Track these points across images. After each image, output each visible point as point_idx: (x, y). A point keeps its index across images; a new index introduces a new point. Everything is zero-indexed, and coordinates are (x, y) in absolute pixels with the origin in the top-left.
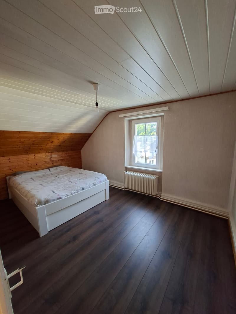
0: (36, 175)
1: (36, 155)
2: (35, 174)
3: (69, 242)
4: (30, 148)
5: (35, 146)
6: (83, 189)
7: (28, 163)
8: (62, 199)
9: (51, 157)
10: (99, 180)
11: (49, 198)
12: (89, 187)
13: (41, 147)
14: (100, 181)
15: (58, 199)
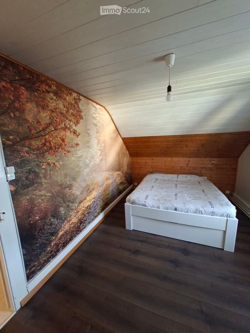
0: (164, 178)
1: (173, 159)
2: (163, 176)
3: (130, 250)
4: (166, 152)
5: (170, 149)
6: (176, 209)
7: (165, 165)
8: (146, 207)
9: (189, 163)
10: (212, 210)
11: (136, 200)
12: (186, 211)
13: (176, 151)
14: (213, 212)
15: (143, 205)
